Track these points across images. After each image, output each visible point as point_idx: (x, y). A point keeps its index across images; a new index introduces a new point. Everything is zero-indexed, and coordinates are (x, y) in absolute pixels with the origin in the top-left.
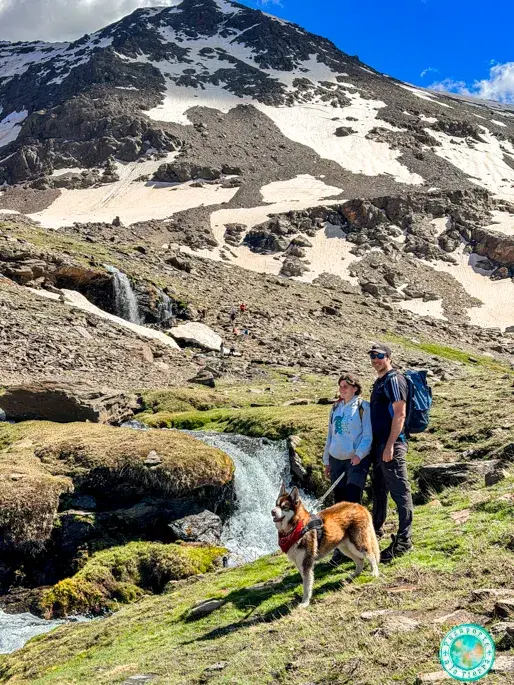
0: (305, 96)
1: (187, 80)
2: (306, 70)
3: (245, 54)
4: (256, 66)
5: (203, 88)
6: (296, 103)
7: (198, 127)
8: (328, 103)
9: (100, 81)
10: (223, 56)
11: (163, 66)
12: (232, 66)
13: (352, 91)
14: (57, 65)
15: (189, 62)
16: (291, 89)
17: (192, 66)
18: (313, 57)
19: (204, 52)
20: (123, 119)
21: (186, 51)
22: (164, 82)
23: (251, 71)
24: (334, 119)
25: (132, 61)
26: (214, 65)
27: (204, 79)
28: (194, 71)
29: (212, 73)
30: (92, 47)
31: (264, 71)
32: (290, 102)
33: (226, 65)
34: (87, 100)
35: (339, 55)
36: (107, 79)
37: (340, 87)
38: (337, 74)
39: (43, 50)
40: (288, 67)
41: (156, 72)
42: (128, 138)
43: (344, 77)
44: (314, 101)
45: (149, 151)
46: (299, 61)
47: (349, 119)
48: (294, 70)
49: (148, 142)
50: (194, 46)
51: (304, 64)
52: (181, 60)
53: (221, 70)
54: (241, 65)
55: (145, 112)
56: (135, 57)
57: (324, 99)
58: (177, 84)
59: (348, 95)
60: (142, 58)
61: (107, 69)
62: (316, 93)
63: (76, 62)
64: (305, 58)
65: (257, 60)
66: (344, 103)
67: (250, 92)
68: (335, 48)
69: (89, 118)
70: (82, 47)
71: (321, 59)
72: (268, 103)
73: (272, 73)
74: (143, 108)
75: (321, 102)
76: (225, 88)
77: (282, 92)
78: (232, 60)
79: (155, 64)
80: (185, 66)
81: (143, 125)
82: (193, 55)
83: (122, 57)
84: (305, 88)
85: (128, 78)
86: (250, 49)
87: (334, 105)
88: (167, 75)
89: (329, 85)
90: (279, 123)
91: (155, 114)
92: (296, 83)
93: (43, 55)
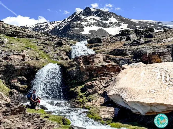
0: (112, 25)
1: (88, 25)
2: (111, 20)
3: (98, 18)
4: (101, 21)
5: (91, 26)
6: (110, 27)
7: (92, 34)
8: (117, 26)
9: (71, 28)
10: (94, 19)
11: (83, 23)
12: (96, 21)
13: (121, 23)
14: (61, 25)
15: (88, 22)
16: (109, 24)
17: (89, 22)
18: (112, 17)
19: (90, 19)
20: (77, 35)
21: (86, 20)
22: (83, 26)
23: (100, 22)
24: (118, 29)
25: (77, 23)
26: (93, 22)
27: (91, 25)
28: (89, 23)
29: (92, 23)
30: (67, 21)
31: (103, 21)
32: (109, 27)
33: (95, 21)
34: (70, 32)
35: (117, 16)
36: (73, 27)
37: (118, 22)
38: (117, 20)
39: (57, 23)
40: (107, 20)
41: (82, 25)
42: (79, 38)
43: (119, 20)
44: (114, 26)
45: (83, 40)
46: (109, 18)
47: (121, 29)
48: (109, 20)
49: (83, 38)
50: (88, 18)
51: (111, 19)
52: (86, 21)
53: (94, 22)
54: (98, 21)
55: (81, 33)
56: (77, 22)
57: (116, 25)
58: (86, 26)
59: (120, 24)
60: (79, 22)
61: (72, 25)
62: (114, 24)
63: (64, 24)
64: (110, 18)
65: (101, 19)
66: (120, 25)
67: (100, 26)
68: (116, 15)
69: (71, 35)
70: (65, 21)
71: (113, 18)
72: (105, 28)
73: (105, 22)
74: (80, 32)
75: (115, 26)
76: (96, 26)
77: (107, 25)
78: (96, 20)
79: (81, 23)
80: (87, 23)
81: (81, 35)
82: (88, 20)
83: (75, 22)
84: (111, 24)
85: (77, 27)
86: (99, 17)
87: (118, 26)
88: (84, 25)
89: (116, 22)
90: (107, 31)
91: (83, 33)
92: (110, 23)
93: (57, 24)
